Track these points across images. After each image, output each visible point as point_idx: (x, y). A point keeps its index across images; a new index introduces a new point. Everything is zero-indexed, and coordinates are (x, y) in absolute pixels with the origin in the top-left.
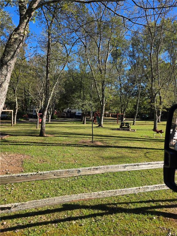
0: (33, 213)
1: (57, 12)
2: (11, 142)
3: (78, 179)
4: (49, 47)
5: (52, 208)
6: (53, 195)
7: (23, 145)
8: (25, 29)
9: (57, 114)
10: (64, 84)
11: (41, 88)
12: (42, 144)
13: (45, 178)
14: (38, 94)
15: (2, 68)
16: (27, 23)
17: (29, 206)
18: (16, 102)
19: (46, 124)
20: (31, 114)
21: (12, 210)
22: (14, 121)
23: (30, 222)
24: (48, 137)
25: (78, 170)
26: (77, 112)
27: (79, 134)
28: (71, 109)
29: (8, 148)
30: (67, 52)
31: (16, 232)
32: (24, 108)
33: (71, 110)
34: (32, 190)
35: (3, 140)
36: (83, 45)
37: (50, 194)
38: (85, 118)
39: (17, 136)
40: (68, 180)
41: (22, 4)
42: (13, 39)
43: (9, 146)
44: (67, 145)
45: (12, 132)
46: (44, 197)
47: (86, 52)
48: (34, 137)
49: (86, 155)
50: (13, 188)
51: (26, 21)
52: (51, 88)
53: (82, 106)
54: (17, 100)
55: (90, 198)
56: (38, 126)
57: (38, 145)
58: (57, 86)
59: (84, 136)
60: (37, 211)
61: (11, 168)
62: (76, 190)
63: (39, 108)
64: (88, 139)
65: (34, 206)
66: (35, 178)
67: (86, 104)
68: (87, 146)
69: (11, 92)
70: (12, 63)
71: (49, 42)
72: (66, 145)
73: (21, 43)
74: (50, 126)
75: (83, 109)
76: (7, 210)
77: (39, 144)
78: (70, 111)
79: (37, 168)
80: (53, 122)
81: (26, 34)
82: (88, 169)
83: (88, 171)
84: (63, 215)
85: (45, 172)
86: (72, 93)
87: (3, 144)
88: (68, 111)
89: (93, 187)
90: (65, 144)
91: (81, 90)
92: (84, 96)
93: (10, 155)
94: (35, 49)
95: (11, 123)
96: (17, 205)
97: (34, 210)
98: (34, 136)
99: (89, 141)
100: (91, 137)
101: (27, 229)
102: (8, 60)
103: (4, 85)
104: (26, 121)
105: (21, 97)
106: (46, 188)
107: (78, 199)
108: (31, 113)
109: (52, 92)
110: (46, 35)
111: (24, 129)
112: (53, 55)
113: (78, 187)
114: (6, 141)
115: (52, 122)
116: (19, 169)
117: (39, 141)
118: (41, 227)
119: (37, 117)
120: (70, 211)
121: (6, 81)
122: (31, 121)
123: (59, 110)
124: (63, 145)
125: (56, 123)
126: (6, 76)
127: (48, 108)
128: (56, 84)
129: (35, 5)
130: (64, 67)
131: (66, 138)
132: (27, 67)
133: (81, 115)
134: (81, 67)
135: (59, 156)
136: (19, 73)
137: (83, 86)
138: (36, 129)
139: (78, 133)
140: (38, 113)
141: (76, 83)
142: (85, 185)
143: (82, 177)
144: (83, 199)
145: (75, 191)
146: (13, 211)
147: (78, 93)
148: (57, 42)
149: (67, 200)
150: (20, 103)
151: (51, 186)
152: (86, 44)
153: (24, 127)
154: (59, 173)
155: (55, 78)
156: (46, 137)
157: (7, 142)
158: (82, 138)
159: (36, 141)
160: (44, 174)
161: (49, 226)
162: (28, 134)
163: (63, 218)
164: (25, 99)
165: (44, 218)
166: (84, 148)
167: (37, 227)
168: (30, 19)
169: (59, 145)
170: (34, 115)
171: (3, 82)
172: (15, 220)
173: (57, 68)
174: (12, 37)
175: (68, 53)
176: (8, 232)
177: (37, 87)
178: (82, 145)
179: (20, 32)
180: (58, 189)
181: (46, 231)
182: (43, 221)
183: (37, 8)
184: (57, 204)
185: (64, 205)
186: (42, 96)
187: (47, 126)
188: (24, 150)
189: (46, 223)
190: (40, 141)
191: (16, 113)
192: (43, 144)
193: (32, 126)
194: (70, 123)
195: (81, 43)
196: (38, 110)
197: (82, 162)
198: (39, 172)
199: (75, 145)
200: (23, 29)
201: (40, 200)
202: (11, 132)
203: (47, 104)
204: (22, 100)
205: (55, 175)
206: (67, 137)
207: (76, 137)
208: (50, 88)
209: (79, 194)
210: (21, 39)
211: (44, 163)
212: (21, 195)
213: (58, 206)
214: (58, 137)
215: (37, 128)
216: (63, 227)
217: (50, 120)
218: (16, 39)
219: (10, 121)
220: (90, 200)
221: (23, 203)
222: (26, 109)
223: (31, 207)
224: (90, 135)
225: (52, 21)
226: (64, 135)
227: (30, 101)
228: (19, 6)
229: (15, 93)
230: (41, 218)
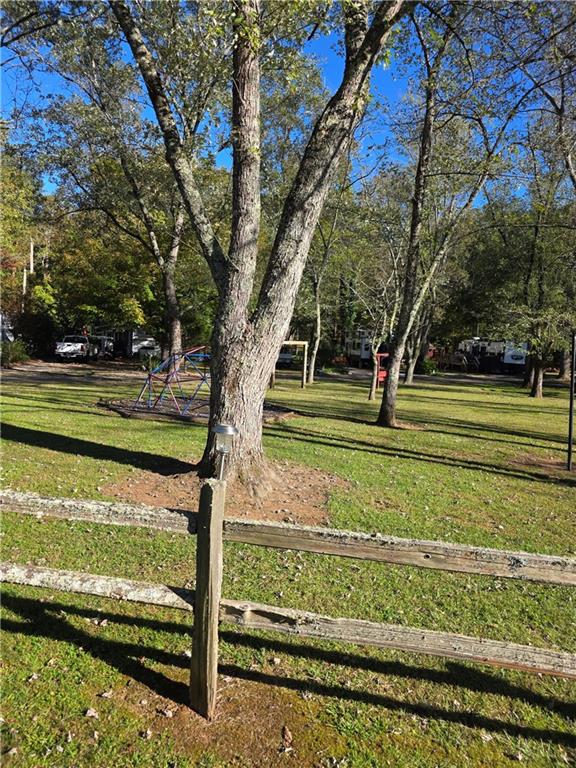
0: (351, 656)
1: (459, 14)
2: (300, 433)
3: (505, 589)
4: (425, 136)
5: (411, 663)
6: (416, 621)
7: (331, 445)
8: (358, 93)
9: (434, 356)
10: (468, 255)
11: (389, 274)
12: (383, 450)
13: (396, 560)
14: (381, 293)
15: (292, 221)
16: (365, 72)
17: (345, 631)
18: (316, 320)
19: (400, 387)
20: (354, 356)
21: (300, 628)
22: (308, 375)
23: (343, 684)
24: (404, 429)
25: (514, 558)
26: (509, 353)
27: (513, 433)
28: (486, 340)
29: (290, 449)
30: (486, 144)
31: (305, 697)
32: (338, 337)
33: (486, 343)
34: (353, 588)
35: (278, 424)
36: (552, 108)
37: (405, 613)
38: (541, 376)
39: (314, 416)
40: (469, 586)
41: (355, 20)
42: (324, 132)
43: (296, 444)
44: (467, 465)
45: (302, 404)
46: (385, 619)
47: (560, 130)
48: (360, 425)
49: (539, 511)
50: (300, 567)
51: (362, 67)
52: (424, 272)
53: (532, 330)
54: (319, 313)
55: (553, 671)
56: (373, 392)
57: (371, 452)
58: (442, 263)
59: (531, 441)
60: (364, 656)
61: (298, 509)
62: (496, 626)
63: (379, 335)
64: (551, 452)
65: (358, 638)
66: (367, 552)
67: (546, 324)
68: (543, 478)
69: (307, 290)
70: (317, 203)
71: (426, 119)
72: (463, 464)
73: (346, 139)
74: (412, 396)
75: (534, 342)
76: (286, 626)
77: (376, 450)
78: (484, 348)
79: (368, 523)
80: (421, 384)
81: (360, 107)
82: (553, 564)
83: (550, 568)
84: (445, 696)
85: (396, 539)
86: (496, 285)
87: (280, 437)
88: (475, 349)
89: (565, 633)
90: (460, 461)
91: (530, 271)
92: (541, 293)
93: (295, 471)
94: (381, 152)
95: (302, 378)
96: (311, 618)
97: (354, 650)
98: (362, 422)
99: (552, 460)
100: (565, 447)
101: (335, 701)
102: (306, 196)
103: (291, 270)
104: (339, 374)
105: (332, 303)
106: (395, 592)
107: (506, 660)
108: (357, 353)
109: (426, 285)
110: (418, 99)
111: (333, 398)
112: (438, 162)
113: (504, 618)
114: (287, 429)
115: (416, 384)
116: (318, 515)
117: (375, 441)
118: (376, 710)
119: (374, 364)
120: (472, 693)
121: (299, 256)
122: (354, 377)
123: (442, 343)
124: (453, 462)
125: (430, 386)
126: (299, 242)
127: (409, 338)
128: (439, 258)
129: (394, 11)
130: (472, 196)
131: (465, 440)
132: (355, 210)
133: (522, 362)
134: (534, 190)
135: (437, 498)
136: (332, 233)
137: (540, 259)
138: (366, 401)
139: (511, 428)
140: (375, 352)
141: (514, 247)
142: (531, 618)
143: (520, 588)
144: (525, 666)
145: (493, 627)
146: (301, 635)
147: (517, 283)
148: (455, 115)
149: (465, 651)
150: (328, 320)
151: (410, 589)
152: (563, 101)
153: (332, 392)
154: (441, 552)
155: (439, 237)
156: (398, 428)
157: (287, 431)
158: (527, 447)
159: (367, 439)
160: (392, 543)
161: (399, 717)
162: (345, 413)
163: (447, 707)
164: (342, 310)
165: (385, 685)
166: (532, 485)
167: (364, 705)
168: (376, 57)
169: (441, 460)
170: (363, 357)
171: (290, 261)
172: (302, 661)
173: (448, 203)
174: (323, 124)
175: (491, 146)
176: (284, 690)
177: (379, 270)
178: (524, 472)
179: (345, 106)
180: (431, 604)
181: (391, 728)
182: (381, 693)
183: (398, 17)
184: (427, 655)
185: (452, 664)
186: (394, 298)
187: (401, 395)
188: (332, 461)
189: (391, 704)
190: (380, 441)
191: (315, 352)
192: (386, 451)
193: (357, 391)
194: (479, 390)
195: (541, 104)
196: (375, 343)
197: (524, 533)
198: (379, 535)
199: (496, 469)
200: (354, 93)
201: (377, 625)
202: (300, 404)
203: (407, 325)
204: (334, 314)
205: (428, 557)
206: (467, 436)
207: (500, 441)
208: (419, 270)
209: (512, 645)
210: (346, 126)
211: (390, 510)
212: (322, 592)
213: (432, 662)
214: (437, 434)
215: (370, 398)
216: (448, 739)
217: (410, 377)
218: (332, 129)
219: (297, 373)
220: (552, 676)
221: (329, 618)
222: (343, 340)
223: (351, 638)
224: (557, 439)
225: (442, 50)
226: (457, 431)
227: (355, 315)
228: (348, 26)
229: (315, 292)
230: (376, 681)
